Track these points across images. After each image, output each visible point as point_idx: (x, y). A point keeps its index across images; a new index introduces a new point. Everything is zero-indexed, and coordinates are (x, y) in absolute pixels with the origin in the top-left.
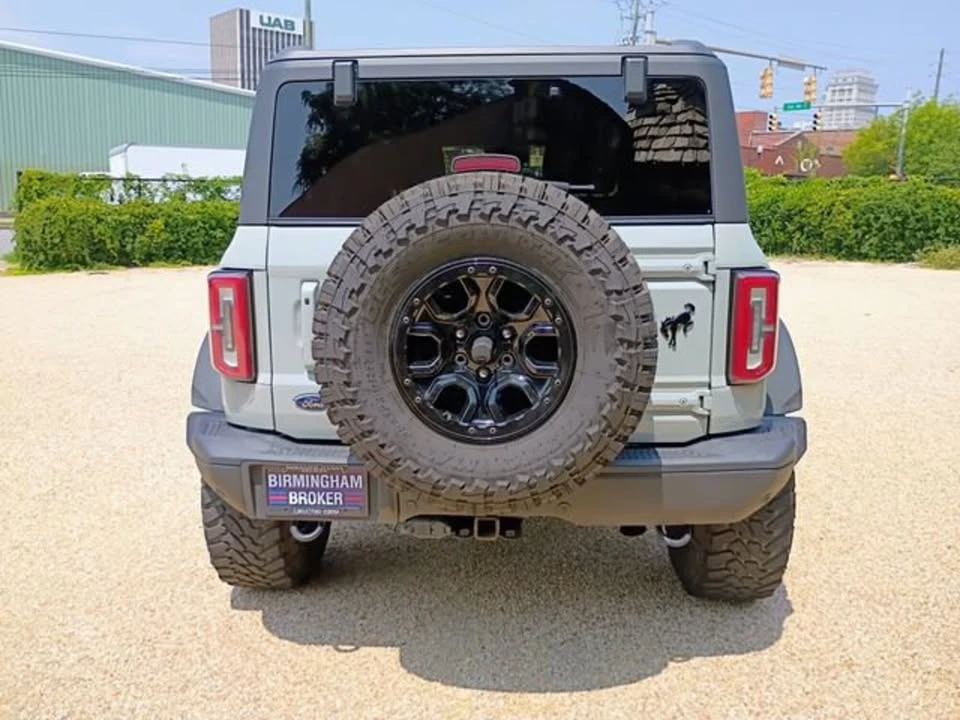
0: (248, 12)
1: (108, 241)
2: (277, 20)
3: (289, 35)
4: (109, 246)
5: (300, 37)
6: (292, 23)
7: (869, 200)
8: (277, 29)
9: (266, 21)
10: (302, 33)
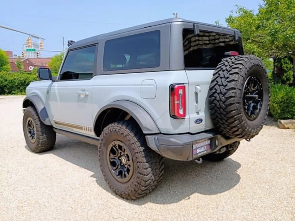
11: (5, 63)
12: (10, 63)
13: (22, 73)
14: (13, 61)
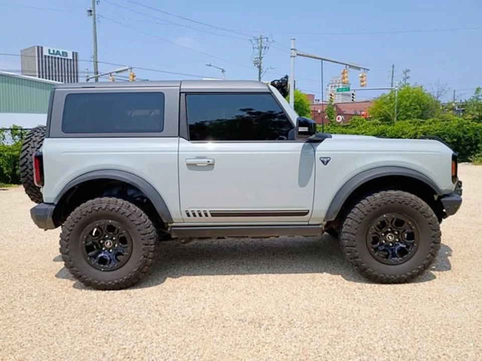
0: (42, 48)
1: (5, 168)
2: (58, 51)
3: (64, 59)
4: (6, 171)
5: (71, 60)
6: (66, 53)
7: (436, 131)
8: (58, 56)
9: (52, 52)
10: (71, 58)
11: (305, 112)
12: (311, 113)
13: (334, 125)
14: (315, 108)
